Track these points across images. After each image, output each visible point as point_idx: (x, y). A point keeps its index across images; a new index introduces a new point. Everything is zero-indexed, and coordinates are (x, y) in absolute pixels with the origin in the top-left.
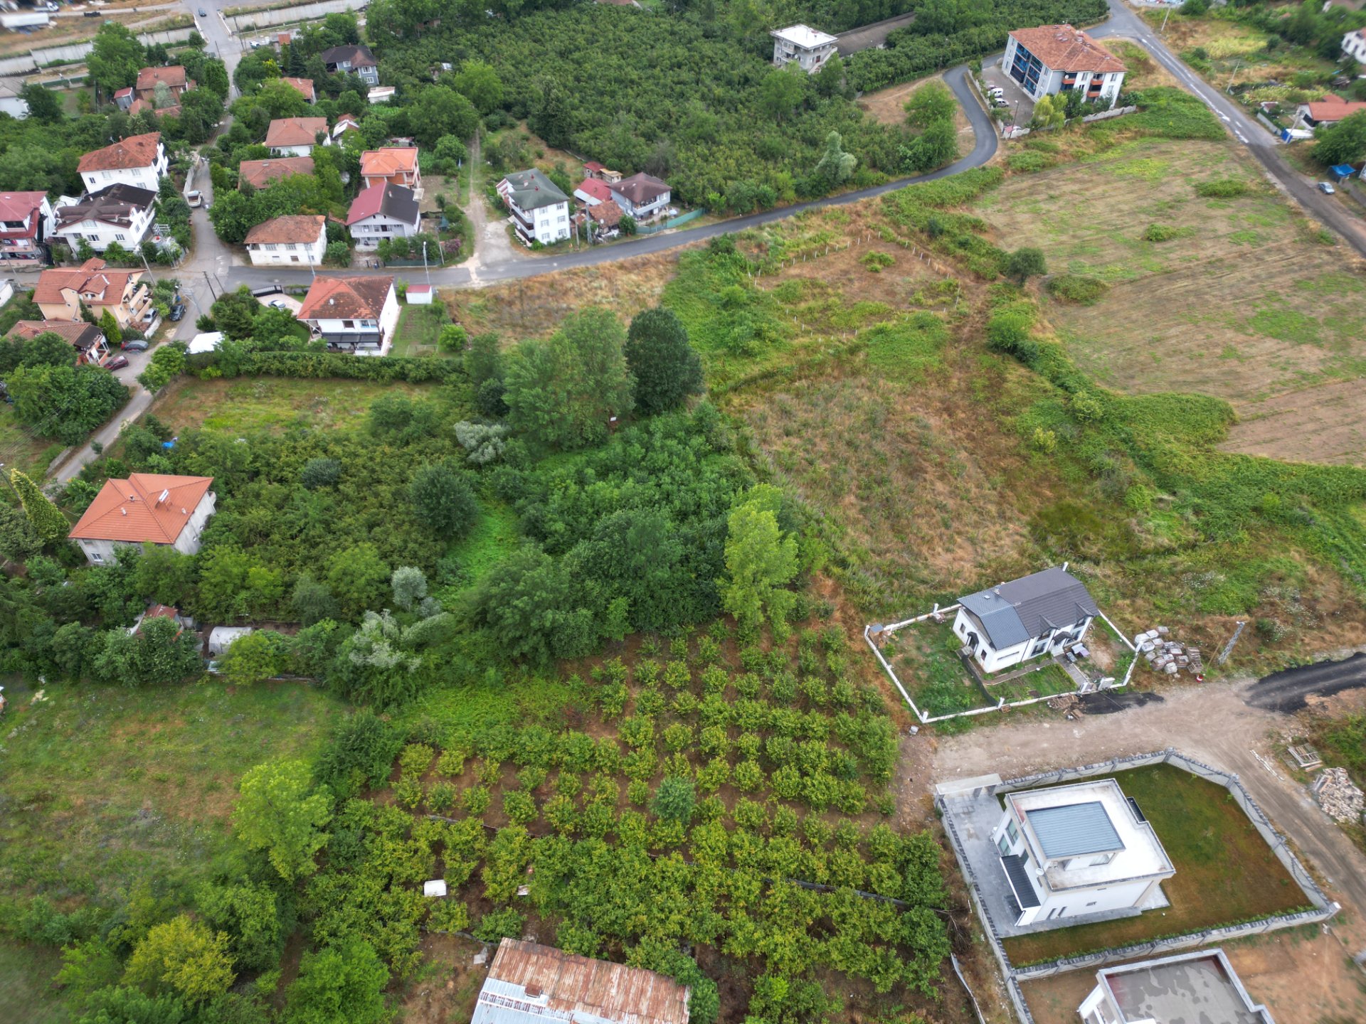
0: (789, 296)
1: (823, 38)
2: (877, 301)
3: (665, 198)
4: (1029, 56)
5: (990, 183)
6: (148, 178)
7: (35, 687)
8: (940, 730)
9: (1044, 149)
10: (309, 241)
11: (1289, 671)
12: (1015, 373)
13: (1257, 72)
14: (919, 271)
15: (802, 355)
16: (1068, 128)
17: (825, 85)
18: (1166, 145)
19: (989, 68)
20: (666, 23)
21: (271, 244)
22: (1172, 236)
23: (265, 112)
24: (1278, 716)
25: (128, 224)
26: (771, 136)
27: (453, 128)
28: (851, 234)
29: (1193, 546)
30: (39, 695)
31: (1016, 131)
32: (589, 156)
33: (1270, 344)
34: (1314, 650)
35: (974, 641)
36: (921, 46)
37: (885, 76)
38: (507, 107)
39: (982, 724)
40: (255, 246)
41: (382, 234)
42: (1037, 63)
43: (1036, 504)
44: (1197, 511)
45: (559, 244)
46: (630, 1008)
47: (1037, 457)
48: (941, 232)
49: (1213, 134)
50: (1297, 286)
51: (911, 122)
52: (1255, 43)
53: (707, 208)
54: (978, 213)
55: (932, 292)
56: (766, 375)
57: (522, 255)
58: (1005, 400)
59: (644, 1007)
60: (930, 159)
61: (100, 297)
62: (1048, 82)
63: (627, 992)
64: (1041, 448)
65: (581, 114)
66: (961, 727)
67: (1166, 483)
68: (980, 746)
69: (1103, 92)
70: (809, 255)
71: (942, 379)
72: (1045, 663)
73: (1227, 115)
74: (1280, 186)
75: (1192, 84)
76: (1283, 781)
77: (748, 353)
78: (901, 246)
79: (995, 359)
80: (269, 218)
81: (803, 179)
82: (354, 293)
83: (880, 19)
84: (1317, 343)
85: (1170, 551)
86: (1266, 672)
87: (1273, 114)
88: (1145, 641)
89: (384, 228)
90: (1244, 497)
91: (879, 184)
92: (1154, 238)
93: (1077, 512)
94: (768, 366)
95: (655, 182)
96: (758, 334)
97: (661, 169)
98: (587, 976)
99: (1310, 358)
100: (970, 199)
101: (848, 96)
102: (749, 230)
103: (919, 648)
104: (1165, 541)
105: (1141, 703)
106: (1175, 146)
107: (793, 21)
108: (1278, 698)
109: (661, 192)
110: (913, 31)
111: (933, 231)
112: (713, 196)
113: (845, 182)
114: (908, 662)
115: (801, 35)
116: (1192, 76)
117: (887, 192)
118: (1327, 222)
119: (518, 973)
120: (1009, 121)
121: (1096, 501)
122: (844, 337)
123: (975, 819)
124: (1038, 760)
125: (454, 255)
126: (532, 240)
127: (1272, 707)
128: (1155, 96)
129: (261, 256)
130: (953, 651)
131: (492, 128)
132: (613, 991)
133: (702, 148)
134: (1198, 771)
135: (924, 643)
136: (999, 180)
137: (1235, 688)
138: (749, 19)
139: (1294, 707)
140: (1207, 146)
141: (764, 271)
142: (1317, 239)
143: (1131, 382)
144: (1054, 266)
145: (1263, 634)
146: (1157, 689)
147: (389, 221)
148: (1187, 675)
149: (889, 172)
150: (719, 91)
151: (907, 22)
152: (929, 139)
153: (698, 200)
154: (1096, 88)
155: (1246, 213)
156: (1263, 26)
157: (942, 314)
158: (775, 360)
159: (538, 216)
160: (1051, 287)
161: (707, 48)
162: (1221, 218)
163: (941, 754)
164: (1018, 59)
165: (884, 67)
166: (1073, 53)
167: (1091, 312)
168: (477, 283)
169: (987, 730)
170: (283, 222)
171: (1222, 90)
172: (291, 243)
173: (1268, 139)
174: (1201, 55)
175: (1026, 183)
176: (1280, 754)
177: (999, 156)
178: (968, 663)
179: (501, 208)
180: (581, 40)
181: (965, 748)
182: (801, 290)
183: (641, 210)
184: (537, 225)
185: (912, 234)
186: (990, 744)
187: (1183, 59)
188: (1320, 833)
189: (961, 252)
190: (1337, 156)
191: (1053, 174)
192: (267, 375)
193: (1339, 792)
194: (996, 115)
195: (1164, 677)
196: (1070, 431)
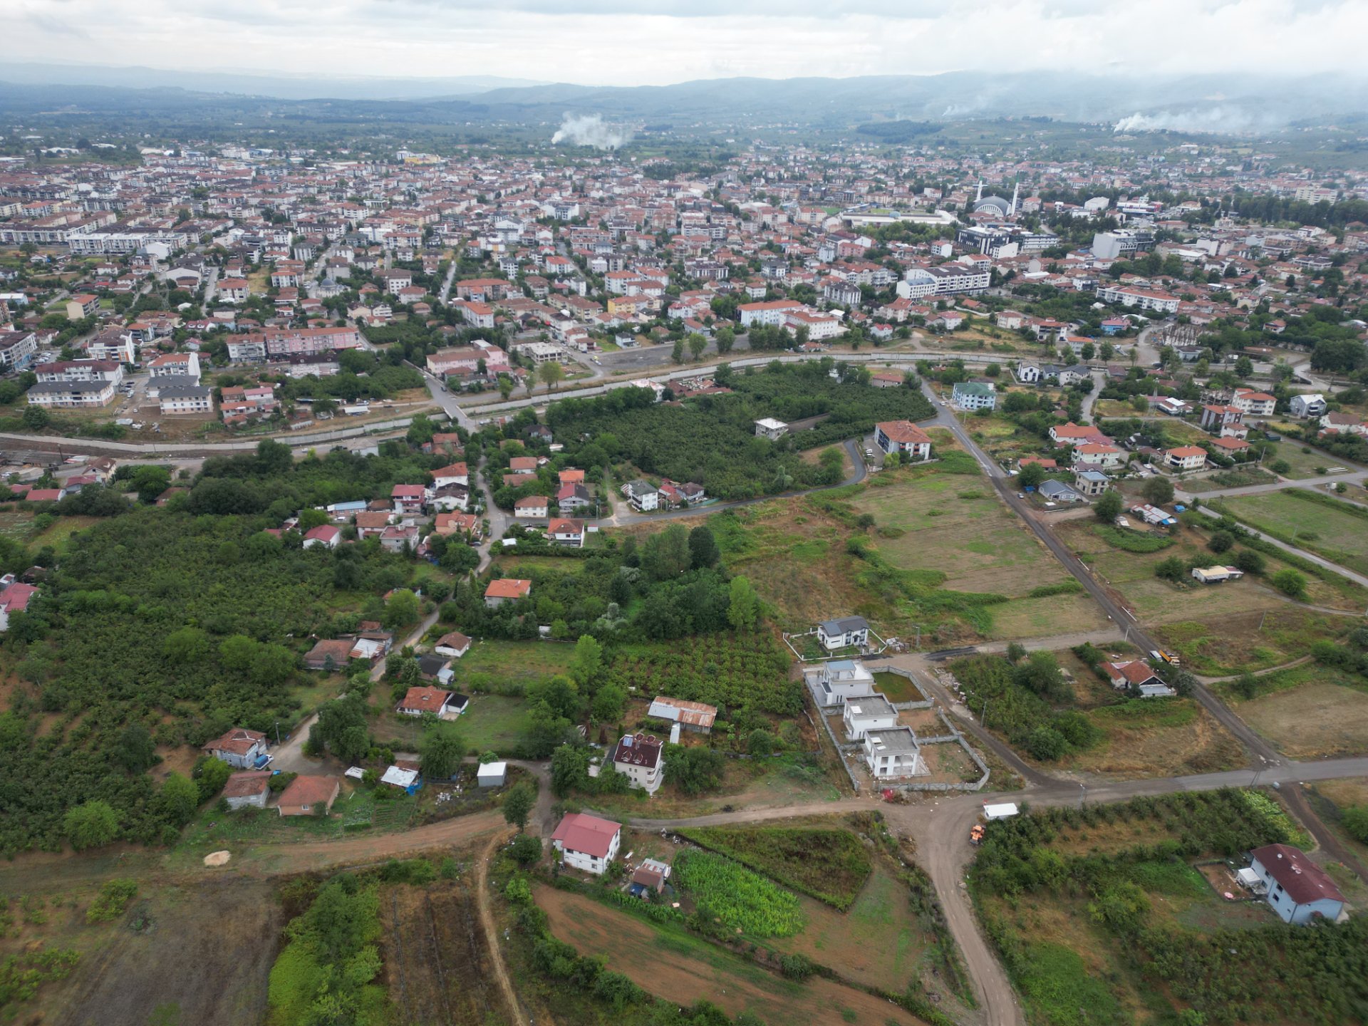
0: (759, 532)
1: (781, 425)
2: (800, 534)
3: (702, 493)
4: (885, 435)
5: (859, 490)
6: (463, 480)
8: (808, 662)
9: (888, 476)
10: (542, 507)
11: (942, 651)
12: (857, 562)
13: (1007, 444)
14: (820, 524)
15: (764, 553)
16: (902, 468)
17: (781, 446)
18: (950, 476)
19: (868, 440)
20: (700, 416)
21: (526, 508)
22: (941, 514)
23: (507, 454)
24: (934, 662)
25: (460, 499)
26: (752, 467)
27: (598, 462)
28: (790, 509)
29: (917, 616)
30: (481, 643)
31: (875, 469)
32: (663, 476)
33: (972, 554)
34: (953, 645)
35: (823, 637)
36: (832, 429)
37: (812, 442)
38: (621, 454)
39: (824, 661)
40: (516, 510)
41: (573, 505)
42: (889, 438)
43: (858, 603)
44: (921, 606)
45: (652, 511)
47: (860, 589)
48: (832, 509)
49: (975, 471)
50: (993, 533)
51: (823, 463)
52: (1009, 430)
53: (721, 498)
54: (851, 502)
55: (825, 532)
56: (748, 559)
57: (636, 515)
58: (851, 570)
59: (703, 709)
60: (830, 479)
61: (463, 523)
62: (893, 447)
63: (697, 706)
64: (862, 585)
65: (658, 457)
66: (817, 662)
67: (911, 598)
68: (822, 667)
69: (921, 452)
70: (769, 517)
71: (825, 562)
72: (851, 647)
73: (986, 465)
74: (999, 494)
75: (973, 450)
76: (931, 677)
77: (740, 551)
78: (813, 514)
79: (849, 556)
80: (524, 496)
81: (767, 486)
82: (570, 524)
83: (813, 415)
84: (993, 554)
85: (907, 618)
86: (933, 651)
87: (1006, 464)
88: (890, 641)
89: (574, 502)
90: (943, 601)
91: (805, 490)
92: (932, 514)
93: (874, 606)
94: (749, 556)
95: (697, 486)
96: (745, 544)
97: (700, 481)
98: (685, 703)
99: (988, 559)
100: (848, 496)
101: (792, 451)
102: (741, 506)
103: (803, 641)
104: (906, 615)
105: (884, 658)
106: (954, 477)
107: (766, 416)
108: (936, 657)
109: (700, 490)
110: (829, 422)
111: (828, 509)
112: (724, 492)
113: (788, 488)
114: (798, 645)
115: (770, 423)
116: (973, 445)
117: (808, 493)
118: (1016, 510)
120: (872, 464)
121: (882, 603)
122: (783, 547)
125: (605, 514)
126: (640, 509)
127: (933, 660)
128: (949, 454)
129: (519, 513)
130: (816, 642)
131: (614, 463)
132: (693, 706)
133: (719, 473)
134: (899, 673)
135: (805, 640)
136: (863, 489)
137: (920, 655)
138: (743, 415)
139: (941, 660)
140: (970, 477)
141: (749, 523)
142: (1008, 516)
143: (907, 565)
144: (880, 524)
145: (935, 640)
146: (892, 655)
147: (577, 499)
148: (903, 651)
149: (811, 485)
150: (727, 448)
151: (826, 417)
152: (830, 470)
153: (717, 494)
154: (917, 450)
155: (978, 505)
156: (1016, 422)
157: (828, 540)
158: (752, 554)
159: (644, 498)
160: (879, 531)
161: (721, 428)
162: (966, 507)
163: (808, 668)
164: (880, 436)
165: (812, 439)
166: (904, 434)
167: (896, 541)
168: (617, 525)
169: (826, 663)
170: (531, 499)
171: (987, 452)
172: (535, 507)
173: (1001, 474)
174: (980, 436)
175: (877, 491)
176: (931, 670)
177: (865, 479)
178: (821, 646)
179: (624, 497)
180: (656, 423)
181: (817, 667)
182: (764, 530)
183: (691, 498)
184: (643, 502)
185: (818, 510)
186: (826, 666)
187: (971, 437)
188: (939, 689)
189: (840, 517)
190: (1029, 481)
191: (890, 488)
192: (535, 554)
193: (948, 679)
194: (867, 461)
195: (895, 652)
196: (875, 580)
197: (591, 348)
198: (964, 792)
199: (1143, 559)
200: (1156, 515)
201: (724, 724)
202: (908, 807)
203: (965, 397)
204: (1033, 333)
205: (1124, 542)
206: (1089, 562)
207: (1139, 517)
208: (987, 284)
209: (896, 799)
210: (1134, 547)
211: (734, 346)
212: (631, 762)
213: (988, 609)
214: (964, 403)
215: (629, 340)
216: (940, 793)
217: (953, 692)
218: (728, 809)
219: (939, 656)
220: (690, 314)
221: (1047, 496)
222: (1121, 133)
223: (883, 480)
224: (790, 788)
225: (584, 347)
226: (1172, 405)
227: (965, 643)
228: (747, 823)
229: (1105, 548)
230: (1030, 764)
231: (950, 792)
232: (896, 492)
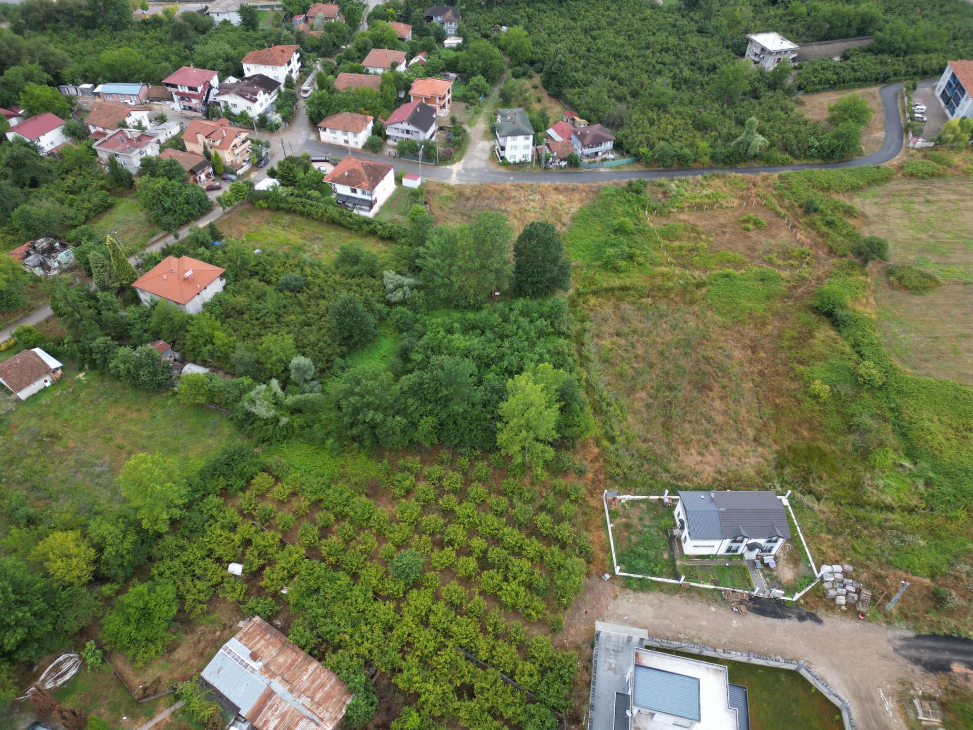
0: (669, 235)
1: (788, 45)
2: (737, 253)
3: (609, 145)
4: (958, 84)
5: (879, 179)
6: (279, 73)
7: (81, 370)
8: (627, 584)
10: (356, 132)
11: (948, 638)
12: (824, 333)
14: (784, 237)
15: (658, 281)
16: (970, 148)
17: (774, 82)
19: (924, 88)
20: (673, 18)
21: (334, 129)
23: (370, 42)
24: (918, 670)
25: (255, 101)
26: (711, 112)
27: (485, 72)
28: (742, 198)
29: (911, 510)
30: (81, 375)
31: (920, 143)
32: (574, 108)
35: (683, 527)
36: (870, 63)
37: (827, 81)
38: (532, 63)
39: (661, 591)
40: (325, 130)
41: (405, 136)
42: (963, 91)
43: (790, 439)
44: (928, 483)
45: (522, 164)
46: (309, 693)
47: (809, 403)
48: (816, 210)
51: (833, 121)
53: (637, 158)
54: (857, 202)
55: (786, 255)
56: (623, 289)
57: (493, 167)
58: (806, 352)
59: (318, 697)
60: (833, 152)
61: (218, 143)
62: (967, 107)
63: (313, 682)
64: (816, 397)
65: (580, 76)
66: (644, 586)
68: (652, 605)
71: (761, 324)
72: (735, 562)
76: (896, 723)
77: (616, 270)
78: (778, 215)
79: (811, 318)
80: (338, 112)
81: (720, 150)
82: (362, 171)
83: (846, 36)
85: (890, 508)
86: (926, 631)
88: (829, 572)
89: (408, 132)
91: (782, 164)
93: (822, 455)
94: (627, 282)
95: (607, 132)
96: (631, 257)
97: (614, 124)
98: (294, 661)
100: (855, 189)
101: (789, 92)
102: (663, 180)
103: (641, 519)
104: (888, 500)
105: (801, 618)
107: (769, 29)
108: (927, 656)
109: (607, 140)
110: (869, 50)
111: (809, 208)
112: (644, 150)
113: (755, 157)
114: (627, 526)
115: (772, 41)
117: (786, 172)
119: (253, 642)
120: (918, 134)
121: (843, 451)
122: (697, 273)
123: (620, 658)
124: (693, 632)
125: (447, 158)
126: (503, 158)
127: (917, 661)
129: (327, 136)
130: (666, 529)
131: (516, 76)
132: (305, 678)
133: (653, 114)
134: (820, 688)
135: (647, 517)
136: (887, 179)
137: (890, 634)
141: (659, 212)
143: (924, 364)
144: (895, 255)
145: (937, 600)
146: (821, 613)
147: (411, 128)
148: (852, 610)
149: (796, 157)
150: (687, 74)
151: (866, 42)
152: (838, 136)
153: (633, 151)
157: (785, 274)
158: (635, 278)
159: (509, 142)
160: (890, 272)
161: (695, 40)
163: (619, 601)
164: (949, 85)
165: (829, 75)
167: (917, 300)
168: (453, 180)
169: (663, 596)
170: (345, 116)
172: (345, 131)
175: (910, 185)
176: (905, 701)
177: (896, 161)
178: (674, 542)
180: (604, 22)
181: (640, 604)
182: (680, 232)
183: (588, 151)
184: (507, 148)
185: (792, 207)
186: (660, 607)
189: (825, 229)
191: (938, 183)
194: (912, 127)
195: (831, 605)
196: (846, 389)
219: (937, 652)
223: (932, 166)
232: (945, 194)
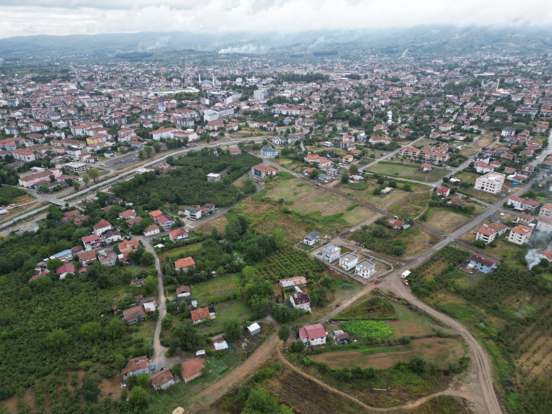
1: (217, 175)
2: (262, 212)
3: (214, 207)
4: (257, 171)
6: (110, 227)
8: (310, 252)
9: (270, 185)
10: (155, 230)
12: (290, 215)
13: (294, 166)
14: (265, 206)
15: (258, 221)
16: (271, 181)
17: (224, 183)
18: (288, 180)
19: (250, 174)
21: (150, 231)
22: (298, 193)
24: (343, 239)
27: (159, 205)
28: (250, 204)
29: (325, 227)
31: (263, 183)
32: (190, 204)
33: (320, 203)
34: (343, 232)
35: (307, 242)
36: (235, 173)
37: (232, 179)
39: (314, 250)
42: (259, 172)
43: (304, 228)
44: (323, 223)
45: (200, 218)
47: (300, 224)
49: (294, 177)
50: (319, 195)
51: (245, 185)
52: (290, 162)
53: (223, 206)
54: (267, 196)
55: (269, 209)
56: (255, 225)
57: (195, 221)
58: (291, 218)
60: (253, 190)
62: (263, 174)
64: (300, 222)
66: (312, 251)
67: (317, 222)
70: (246, 209)
71: (280, 219)
72: (316, 242)
73: (294, 174)
74: (308, 183)
75: (285, 170)
76: (348, 244)
78: (259, 204)
79: (286, 214)
81: (235, 198)
82: (181, 231)
83: (223, 170)
84: (325, 201)
85: (323, 228)
86: (340, 235)
87: (301, 172)
88: (326, 237)
89: (169, 223)
90: (327, 220)
91: (248, 196)
92: (295, 194)
93: (310, 228)
95: (211, 204)
96: (248, 220)
99: (325, 203)
100: (264, 195)
101: (230, 183)
102: (233, 208)
104: (321, 227)
105: (329, 242)
106: (289, 180)
109: (212, 206)
110: (231, 170)
111: (263, 201)
112: (222, 204)
113: (242, 197)
114: (301, 247)
115: (212, 175)
116: (284, 169)
117: (250, 197)
118: (317, 186)
120: (261, 182)
121: (310, 226)
122: (261, 217)
125: (184, 224)
126: (196, 218)
128: (281, 173)
130: (305, 245)
133: (213, 197)
135: (302, 245)
136: (266, 191)
137: (338, 238)
139: (345, 237)
140: (294, 179)
141: (241, 212)
142: (317, 188)
143: (306, 212)
145: (338, 232)
147: (170, 221)
149: (248, 194)
151: (228, 169)
153: (220, 205)
154: (272, 174)
155: (306, 187)
156: (290, 158)
157: (273, 211)
158: (254, 223)
160: (287, 203)
162: (303, 189)
163: (312, 253)
164: (255, 171)
165: (231, 177)
166: (266, 169)
167: (294, 205)
168: (192, 227)
170: (151, 226)
171: (290, 170)
173: (303, 176)
174: (283, 165)
175: (271, 191)
176: (346, 242)
177: (263, 187)
178: (308, 245)
179: (182, 216)
181: (314, 252)
182: (249, 214)
183: (212, 209)
184: (196, 215)
185: (259, 202)
186: (316, 251)
187: (281, 166)
188: (353, 246)
189: (269, 202)
190: (314, 176)
191: (274, 189)
192: (174, 248)
193: (353, 242)
194: (258, 181)
195: (330, 239)
196: (302, 219)
197: (96, 160)
198: (390, 273)
199: (365, 191)
200: (357, 177)
201: (309, 280)
202: (382, 283)
203: (268, 153)
204: (265, 128)
205: (356, 187)
206: (353, 196)
207: (353, 179)
208: (233, 112)
209: (377, 283)
210: (360, 188)
211: (161, 149)
212: (302, 303)
213: (342, 218)
214: (268, 155)
215: (112, 154)
216: (385, 276)
217: (357, 245)
218: (337, 306)
219: (343, 236)
220: (129, 139)
221: (322, 179)
222: (221, 54)
224: (347, 292)
225: (93, 160)
226: (328, 144)
227: (346, 230)
228: (347, 308)
229: (353, 191)
230: (397, 258)
231: (387, 274)
232: (277, 189)
